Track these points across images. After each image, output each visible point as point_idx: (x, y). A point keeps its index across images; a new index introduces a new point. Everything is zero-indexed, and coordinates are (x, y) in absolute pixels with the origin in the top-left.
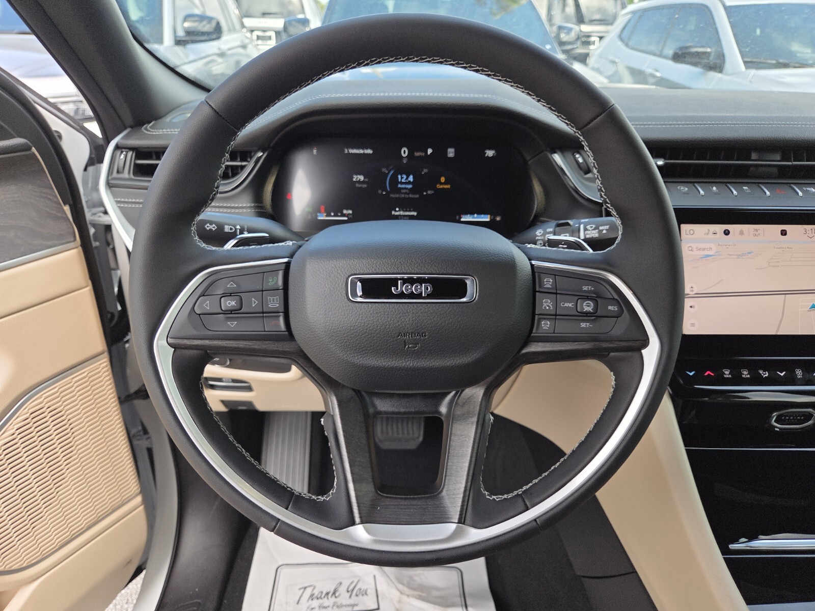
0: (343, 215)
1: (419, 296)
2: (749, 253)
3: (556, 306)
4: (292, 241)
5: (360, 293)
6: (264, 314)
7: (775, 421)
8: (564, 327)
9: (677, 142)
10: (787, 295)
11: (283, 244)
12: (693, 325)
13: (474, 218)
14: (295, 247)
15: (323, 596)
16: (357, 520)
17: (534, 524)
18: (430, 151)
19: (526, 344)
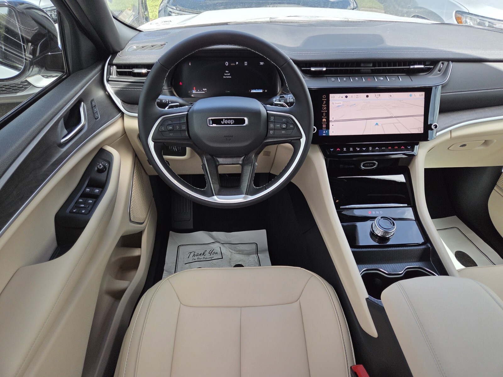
0: (203, 91)
1: (230, 124)
2: (354, 104)
3: (275, 126)
4: (187, 106)
5: (211, 123)
6: (181, 131)
7: (363, 166)
8: (277, 132)
9: (331, 60)
10: (367, 120)
11: (184, 107)
12: (333, 132)
13: (256, 91)
14: (189, 108)
15: (199, 255)
16: (214, 194)
17: (268, 194)
18: (237, 63)
19: (265, 139)
